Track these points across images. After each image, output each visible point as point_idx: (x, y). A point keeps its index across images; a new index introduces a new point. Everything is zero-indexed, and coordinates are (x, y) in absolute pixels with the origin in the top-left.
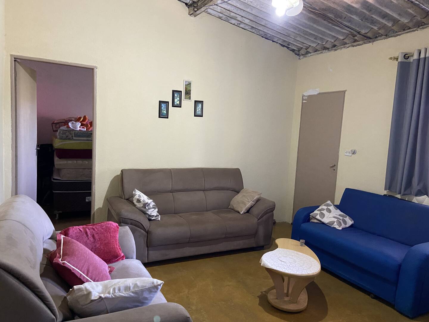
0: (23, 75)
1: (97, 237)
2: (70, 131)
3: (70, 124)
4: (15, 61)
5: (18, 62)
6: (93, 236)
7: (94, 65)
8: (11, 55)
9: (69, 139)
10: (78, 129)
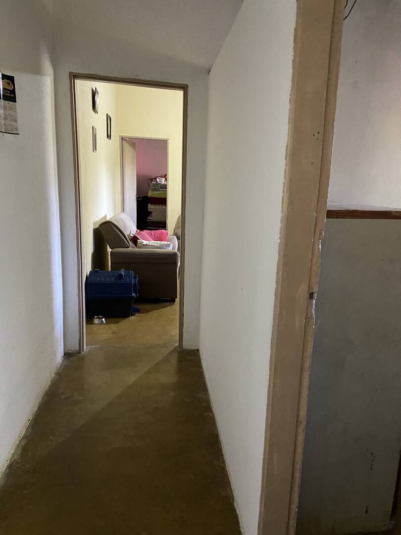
0: (127, 147)
1: (156, 235)
2: (157, 184)
3: (157, 179)
4: (122, 139)
5: (124, 140)
6: (154, 235)
7: (167, 138)
8: (120, 136)
9: (157, 190)
10: (163, 183)
